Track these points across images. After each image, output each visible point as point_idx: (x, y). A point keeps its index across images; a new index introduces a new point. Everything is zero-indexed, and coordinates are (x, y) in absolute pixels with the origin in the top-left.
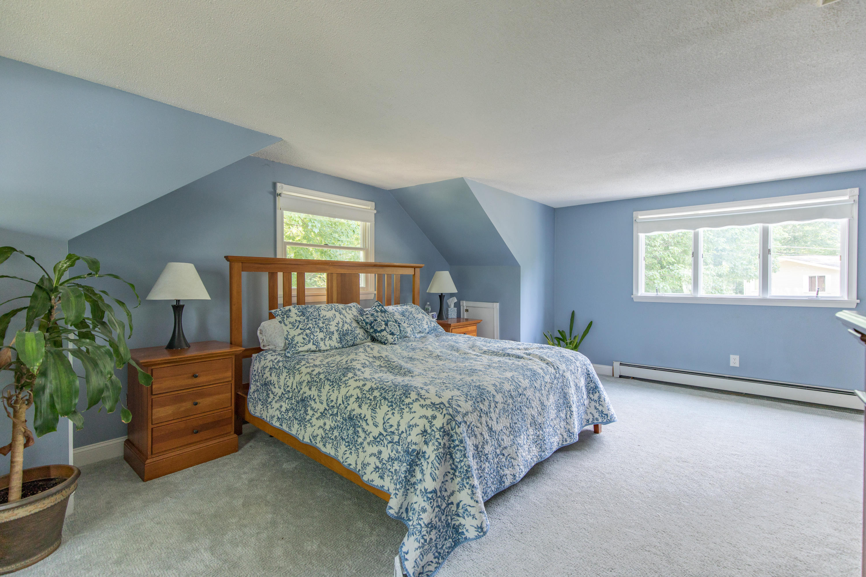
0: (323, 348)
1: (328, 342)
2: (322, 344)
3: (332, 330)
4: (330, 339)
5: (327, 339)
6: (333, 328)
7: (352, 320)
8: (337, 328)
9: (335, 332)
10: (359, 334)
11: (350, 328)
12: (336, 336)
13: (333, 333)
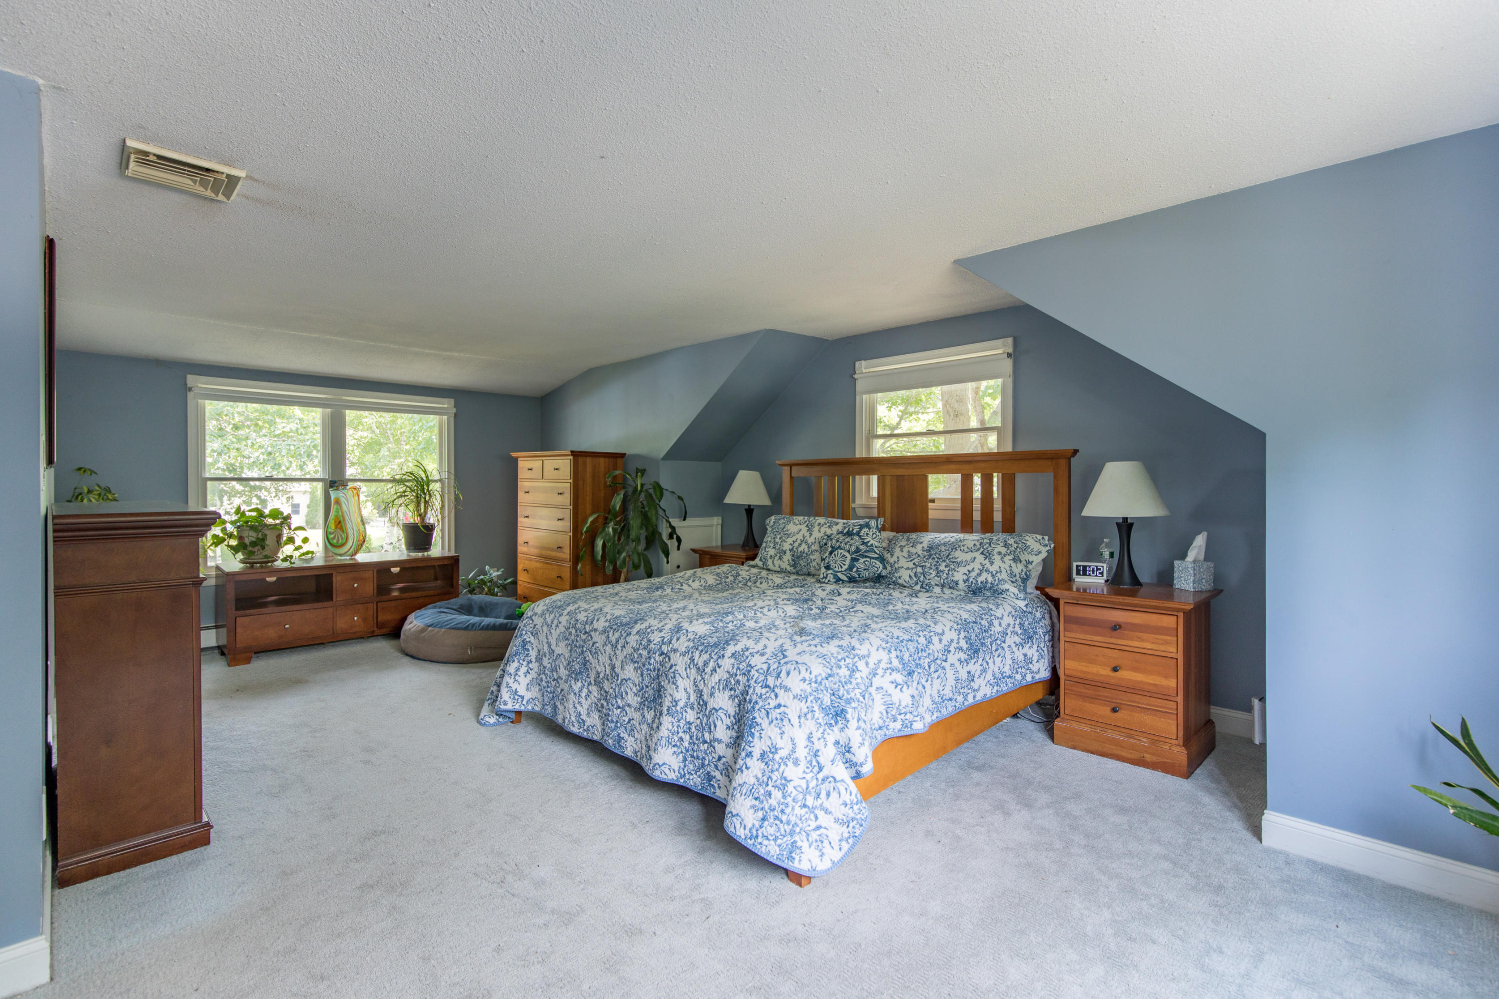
0: (771, 567)
1: (777, 562)
2: (770, 562)
3: (784, 549)
4: (780, 558)
5: (777, 558)
6: (786, 546)
7: (817, 541)
8: (791, 547)
9: (788, 552)
10: (814, 560)
11: (806, 550)
12: (788, 557)
13: (785, 553)
